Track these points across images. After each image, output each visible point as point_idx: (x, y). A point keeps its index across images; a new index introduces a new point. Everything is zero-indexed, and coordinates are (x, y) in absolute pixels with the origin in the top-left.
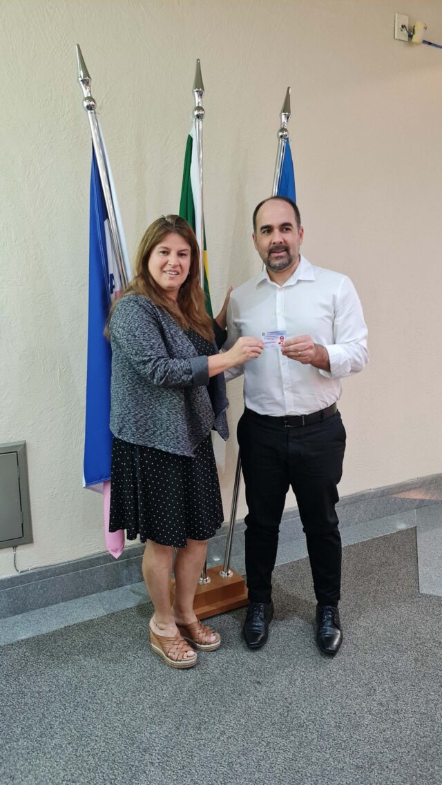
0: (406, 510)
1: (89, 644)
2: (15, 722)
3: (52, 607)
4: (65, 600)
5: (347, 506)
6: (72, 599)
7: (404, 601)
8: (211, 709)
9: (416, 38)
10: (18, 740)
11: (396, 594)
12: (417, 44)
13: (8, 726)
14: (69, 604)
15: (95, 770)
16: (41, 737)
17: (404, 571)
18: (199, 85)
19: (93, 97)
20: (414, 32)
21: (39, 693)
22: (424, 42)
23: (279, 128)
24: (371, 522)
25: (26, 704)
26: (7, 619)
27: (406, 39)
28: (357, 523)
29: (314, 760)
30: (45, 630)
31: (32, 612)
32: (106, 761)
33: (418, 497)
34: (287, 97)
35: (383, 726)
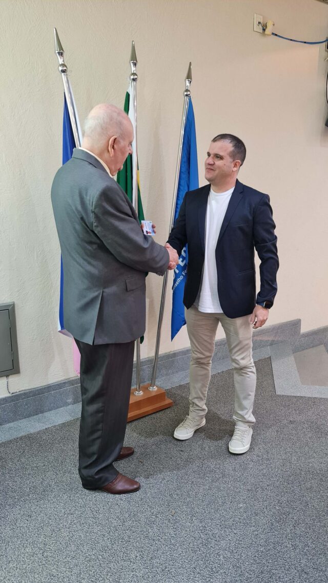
0: (263, 347)
1: (65, 437)
3: (34, 417)
4: (42, 412)
6: (47, 412)
7: (267, 400)
8: (154, 467)
9: (268, 31)
10: (29, 495)
11: (262, 396)
12: (268, 35)
13: (20, 488)
16: (44, 492)
18: (134, 59)
19: (66, 64)
20: (266, 27)
21: (36, 467)
22: (273, 34)
23: (184, 89)
25: (29, 474)
26: (3, 426)
27: (261, 31)
29: (222, 488)
30: (32, 431)
31: (21, 421)
33: (271, 339)
34: (190, 69)
35: (261, 467)
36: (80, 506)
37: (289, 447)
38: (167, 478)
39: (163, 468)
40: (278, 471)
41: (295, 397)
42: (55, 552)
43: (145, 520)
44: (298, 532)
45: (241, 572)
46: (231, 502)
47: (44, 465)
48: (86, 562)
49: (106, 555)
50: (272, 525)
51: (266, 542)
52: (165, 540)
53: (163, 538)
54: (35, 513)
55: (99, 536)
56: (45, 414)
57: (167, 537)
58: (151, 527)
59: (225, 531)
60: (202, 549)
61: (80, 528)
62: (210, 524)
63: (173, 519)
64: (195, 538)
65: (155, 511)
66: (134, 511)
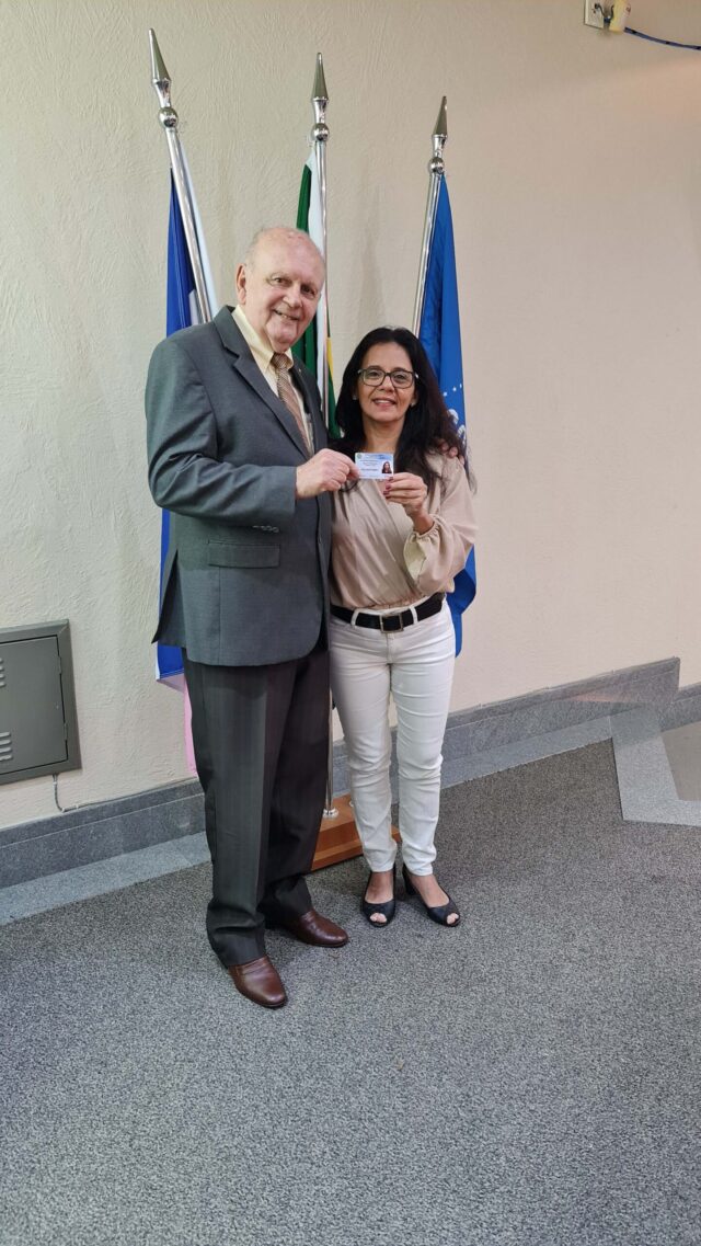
0: (596, 717)
1: (175, 903)
2: (92, 999)
3: (112, 859)
4: (128, 850)
6: (138, 849)
7: (604, 831)
8: (360, 969)
9: (615, 25)
10: (102, 1020)
11: (592, 822)
12: (615, 33)
13: (83, 1004)
14: (134, 855)
15: (217, 1046)
16: (133, 1013)
17: (600, 794)
18: (321, 93)
19: (175, 108)
20: (613, 14)
22: (628, 30)
23: (431, 157)
24: (549, 734)
25: (103, 977)
26: (48, 878)
27: (602, 26)
28: (529, 736)
29: (504, 1016)
30: (107, 889)
31: (85, 868)
32: (227, 1034)
33: (613, 700)
34: (443, 113)
35: (588, 974)
37: (650, 932)
38: (389, 993)
39: (380, 971)
40: (624, 983)
41: (665, 825)
42: (157, 1138)
43: (343, 1078)
44: (668, 1114)
45: (544, 1192)
46: (523, 1046)
47: (133, 960)
48: (219, 1162)
49: (260, 1149)
50: (612, 1096)
51: (597, 1131)
52: (384, 1120)
53: (380, 1116)
54: (116, 1057)
55: (247, 1109)
57: (387, 1115)
58: (354, 1093)
59: (510, 1105)
60: (462, 1141)
61: (207, 1090)
62: (479, 1089)
63: (400, 1078)
64: (446, 1117)
65: (363, 1059)
66: (320, 1059)
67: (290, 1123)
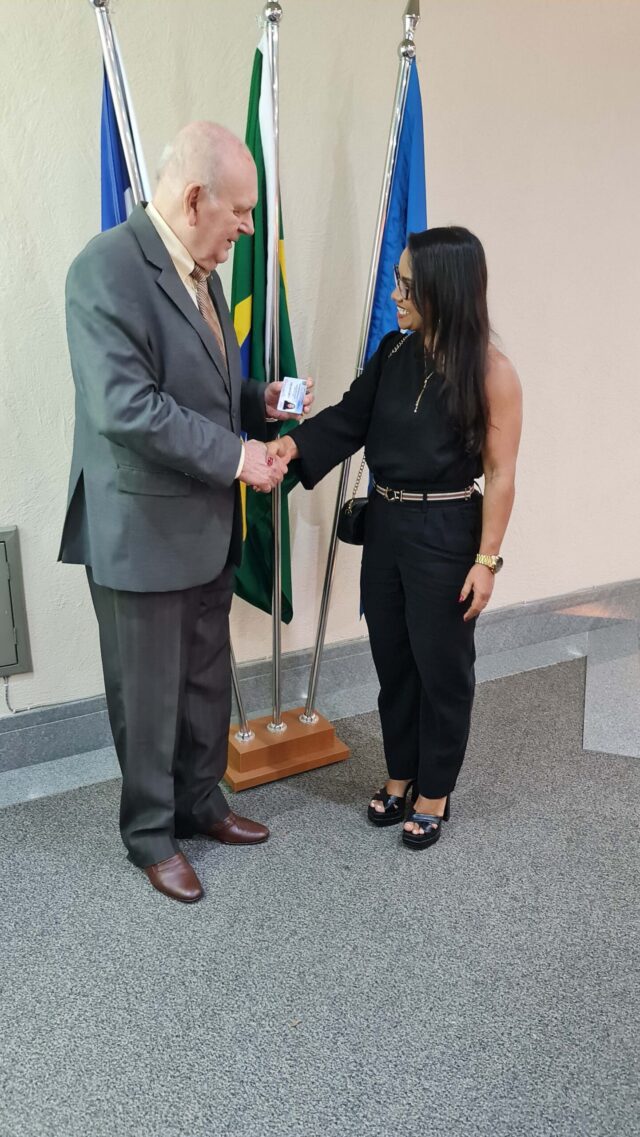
0: (573, 633)
2: (6, 914)
3: (63, 760)
4: (80, 751)
5: (488, 627)
6: (90, 751)
7: (561, 761)
8: (279, 902)
10: (10, 939)
11: (549, 750)
14: (85, 756)
15: (114, 980)
16: (42, 935)
17: (562, 718)
21: (41, 875)
24: (522, 648)
25: (23, 891)
29: (417, 971)
30: (51, 791)
31: (34, 767)
33: (595, 614)
35: (516, 928)
36: (107, 979)
37: (591, 883)
38: (303, 932)
39: (299, 905)
40: (552, 942)
41: (626, 758)
42: (31, 1081)
43: (234, 1030)
44: (573, 1106)
46: (431, 1009)
47: (57, 872)
48: (88, 1117)
49: (132, 1105)
50: (515, 1079)
51: (491, 1121)
52: (267, 1085)
53: (263, 1079)
54: (14, 982)
55: (130, 1057)
56: (85, 754)
57: (271, 1079)
58: (243, 1049)
59: (404, 1080)
60: (343, 1118)
61: (93, 1029)
62: (375, 1057)
63: (293, 1036)
64: (333, 1088)
65: (259, 1009)
66: (215, 1005)
67: (169, 1078)
